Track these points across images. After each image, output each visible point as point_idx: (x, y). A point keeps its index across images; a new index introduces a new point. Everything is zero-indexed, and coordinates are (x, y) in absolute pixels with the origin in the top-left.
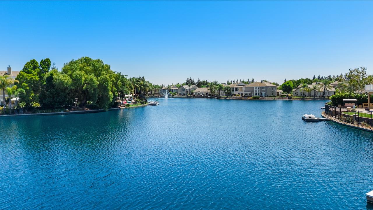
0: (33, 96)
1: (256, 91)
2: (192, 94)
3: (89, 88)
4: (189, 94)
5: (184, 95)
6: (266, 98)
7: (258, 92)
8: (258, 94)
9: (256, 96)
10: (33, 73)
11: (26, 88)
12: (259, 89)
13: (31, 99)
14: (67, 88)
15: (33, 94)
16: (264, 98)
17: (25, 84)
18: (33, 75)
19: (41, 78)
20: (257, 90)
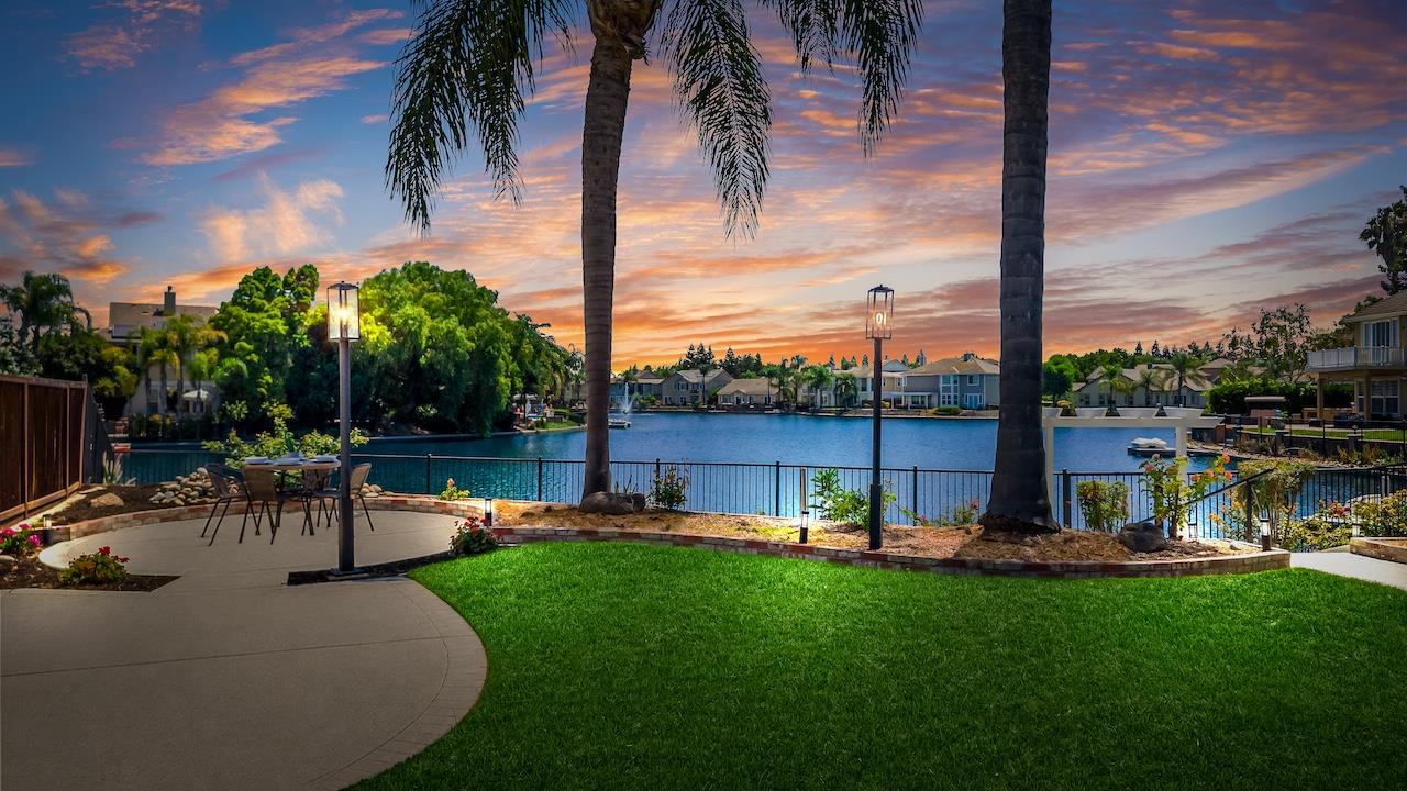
0: (268, 383)
1: (946, 389)
2: (713, 400)
3: (439, 362)
4: (700, 400)
5: (685, 404)
6: (982, 412)
7: (952, 394)
8: (952, 399)
9: (947, 406)
10: (267, 311)
11: (248, 358)
12: (955, 382)
13: (262, 394)
14: (373, 359)
15: (268, 378)
16: (974, 415)
17: (245, 345)
18: (270, 317)
19: (293, 326)
20: (952, 385)
